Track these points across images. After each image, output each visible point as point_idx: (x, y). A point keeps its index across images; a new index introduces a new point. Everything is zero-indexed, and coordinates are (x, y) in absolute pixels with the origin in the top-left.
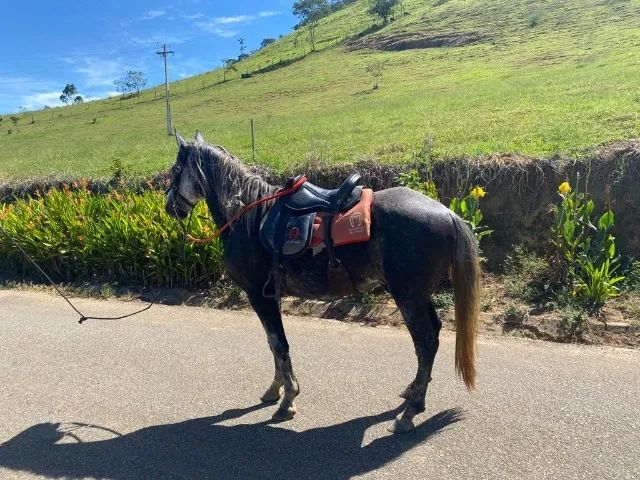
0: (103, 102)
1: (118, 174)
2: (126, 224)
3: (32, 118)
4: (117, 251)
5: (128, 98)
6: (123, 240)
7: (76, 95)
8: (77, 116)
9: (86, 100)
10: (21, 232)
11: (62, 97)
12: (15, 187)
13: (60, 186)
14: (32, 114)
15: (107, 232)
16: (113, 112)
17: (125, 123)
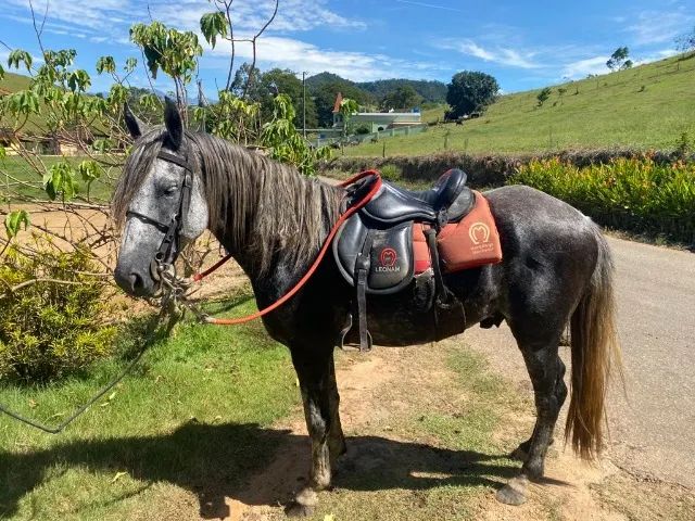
0: (657, 65)
1: (683, 147)
2: (687, 189)
3: (575, 88)
4: (674, 210)
5: (687, 58)
6: (682, 202)
7: (626, 60)
8: (623, 84)
9: (635, 64)
10: (593, 188)
11: (609, 63)
12: (585, 155)
13: (628, 156)
14: (577, 84)
15: (667, 194)
16: (666, 77)
17: (678, 90)
